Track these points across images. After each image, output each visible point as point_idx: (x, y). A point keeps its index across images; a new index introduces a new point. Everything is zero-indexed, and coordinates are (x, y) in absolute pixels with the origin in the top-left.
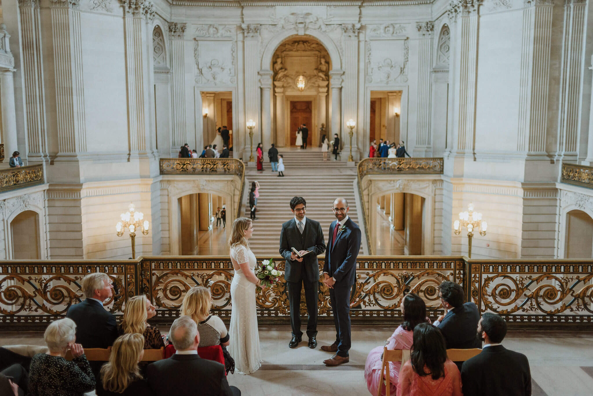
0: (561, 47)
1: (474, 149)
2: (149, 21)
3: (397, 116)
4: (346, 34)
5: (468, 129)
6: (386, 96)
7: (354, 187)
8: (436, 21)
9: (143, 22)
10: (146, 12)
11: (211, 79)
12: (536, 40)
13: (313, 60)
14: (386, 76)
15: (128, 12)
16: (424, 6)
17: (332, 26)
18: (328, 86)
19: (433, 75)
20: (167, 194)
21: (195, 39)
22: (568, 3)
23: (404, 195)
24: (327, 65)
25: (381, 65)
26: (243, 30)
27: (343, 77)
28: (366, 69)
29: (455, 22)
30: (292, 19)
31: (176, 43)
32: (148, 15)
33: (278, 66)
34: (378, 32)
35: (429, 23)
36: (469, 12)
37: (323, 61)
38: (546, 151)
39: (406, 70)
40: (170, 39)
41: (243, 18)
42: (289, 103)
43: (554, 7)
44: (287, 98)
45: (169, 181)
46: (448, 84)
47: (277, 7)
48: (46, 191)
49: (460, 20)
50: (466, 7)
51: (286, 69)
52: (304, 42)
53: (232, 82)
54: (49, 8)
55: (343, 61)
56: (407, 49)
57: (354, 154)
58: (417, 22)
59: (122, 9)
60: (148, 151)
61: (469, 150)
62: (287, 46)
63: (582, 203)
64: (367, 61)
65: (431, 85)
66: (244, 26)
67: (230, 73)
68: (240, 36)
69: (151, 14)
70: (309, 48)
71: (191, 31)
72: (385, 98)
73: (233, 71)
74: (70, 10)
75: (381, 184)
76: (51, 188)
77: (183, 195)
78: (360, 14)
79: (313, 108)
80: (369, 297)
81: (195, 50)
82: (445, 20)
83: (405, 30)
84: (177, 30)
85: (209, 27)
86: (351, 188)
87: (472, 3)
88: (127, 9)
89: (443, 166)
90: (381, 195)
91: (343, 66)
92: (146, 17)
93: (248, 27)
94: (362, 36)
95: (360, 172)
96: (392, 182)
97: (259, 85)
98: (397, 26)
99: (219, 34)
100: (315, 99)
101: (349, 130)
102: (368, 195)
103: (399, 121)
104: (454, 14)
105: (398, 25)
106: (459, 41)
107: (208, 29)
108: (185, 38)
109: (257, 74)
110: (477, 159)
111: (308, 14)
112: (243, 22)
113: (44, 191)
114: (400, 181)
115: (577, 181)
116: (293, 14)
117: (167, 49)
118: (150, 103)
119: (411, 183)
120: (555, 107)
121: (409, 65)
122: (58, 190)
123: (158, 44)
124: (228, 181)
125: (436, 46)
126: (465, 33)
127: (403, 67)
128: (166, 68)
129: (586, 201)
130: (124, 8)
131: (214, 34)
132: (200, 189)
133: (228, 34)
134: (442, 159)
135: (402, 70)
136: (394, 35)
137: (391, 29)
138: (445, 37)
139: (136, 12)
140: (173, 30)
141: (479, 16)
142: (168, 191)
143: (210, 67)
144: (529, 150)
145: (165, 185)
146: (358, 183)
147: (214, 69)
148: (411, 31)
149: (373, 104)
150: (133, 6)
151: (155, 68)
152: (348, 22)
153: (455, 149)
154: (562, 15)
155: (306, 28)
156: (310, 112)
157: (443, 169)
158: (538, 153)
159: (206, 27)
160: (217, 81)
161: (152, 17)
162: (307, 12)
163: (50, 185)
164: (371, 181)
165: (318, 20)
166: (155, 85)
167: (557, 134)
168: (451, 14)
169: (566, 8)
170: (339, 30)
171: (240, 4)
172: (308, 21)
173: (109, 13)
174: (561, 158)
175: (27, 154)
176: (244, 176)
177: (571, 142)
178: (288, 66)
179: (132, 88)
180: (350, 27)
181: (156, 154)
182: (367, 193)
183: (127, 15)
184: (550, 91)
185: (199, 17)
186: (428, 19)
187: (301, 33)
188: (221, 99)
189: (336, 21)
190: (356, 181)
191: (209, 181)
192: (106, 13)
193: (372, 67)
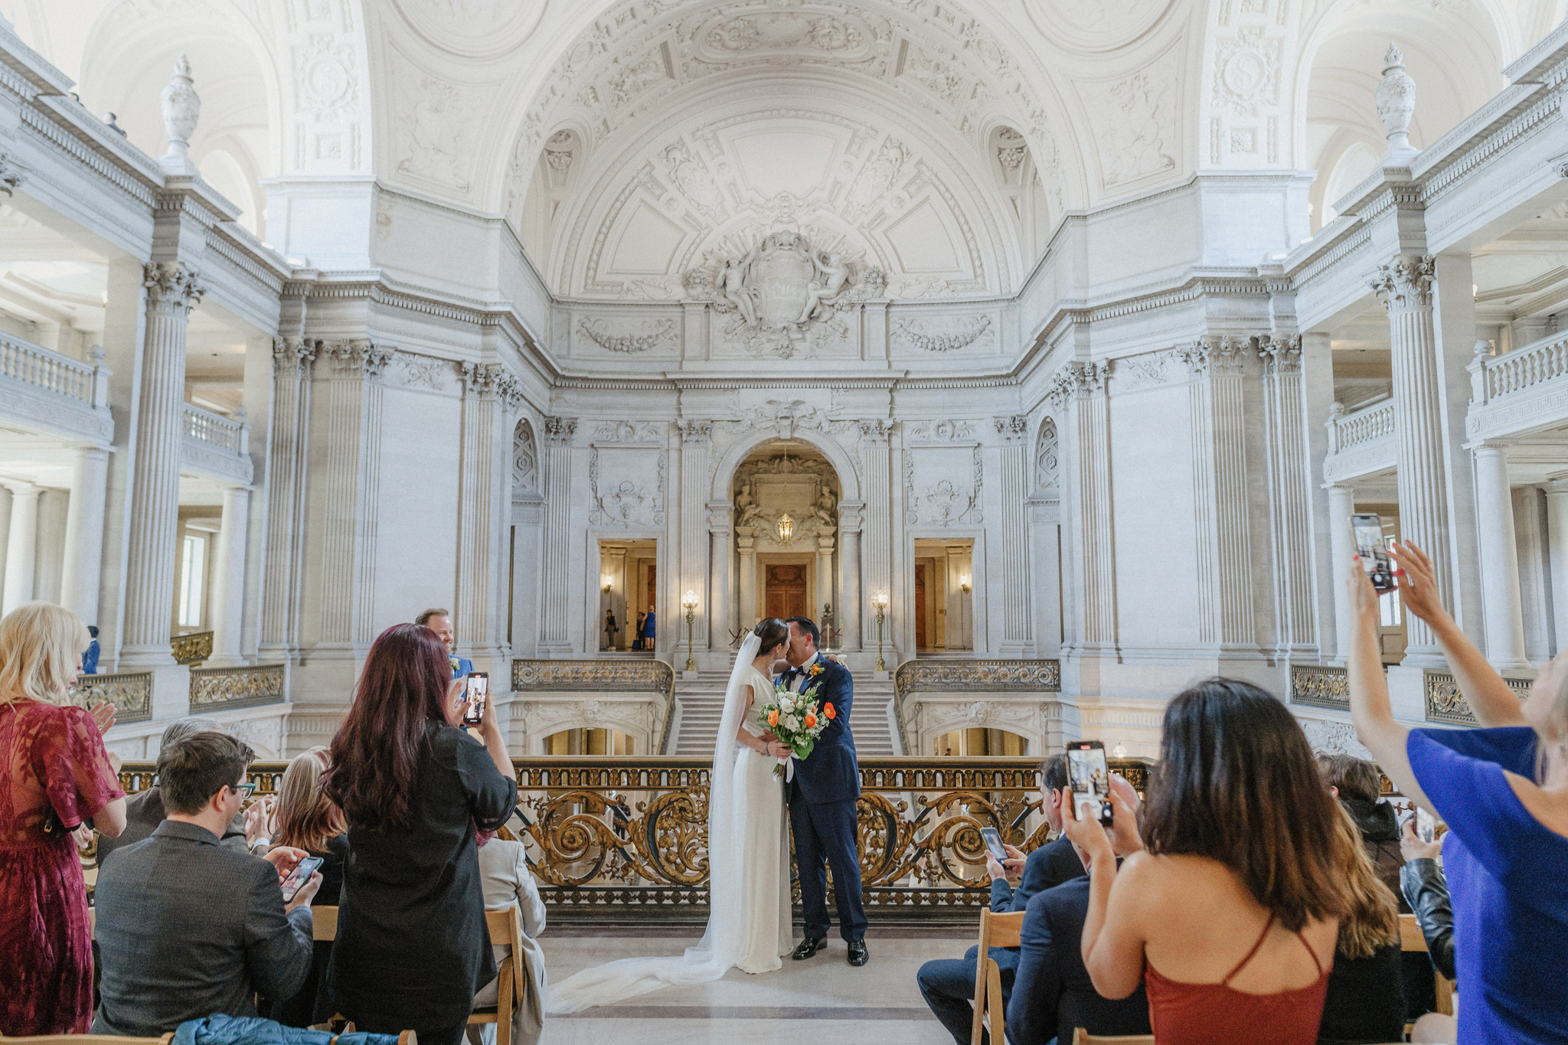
0: (1265, 449)
1: (1116, 641)
2: (509, 408)
3: (966, 590)
4: (868, 437)
5: (1102, 603)
6: (945, 554)
7: (888, 715)
8: (1030, 415)
9: (497, 410)
10: (505, 392)
11: (620, 517)
12: (1218, 437)
13: (809, 489)
14: (943, 511)
15: (472, 390)
16: (1006, 388)
17: (842, 423)
18: (835, 535)
19: (1030, 509)
20: (522, 729)
21: (592, 446)
22: (1268, 372)
23: (986, 730)
24: (833, 498)
25: (932, 492)
26: (680, 429)
27: (863, 513)
28: (905, 499)
29: (1066, 410)
30: (769, 410)
31: (558, 451)
32: (508, 398)
33: (744, 499)
34: (926, 434)
35: (1017, 419)
36: (1089, 391)
37: (826, 490)
38: (1258, 643)
39: (978, 501)
40: (546, 446)
41: (680, 410)
42: (764, 568)
43: (1244, 379)
44: (760, 557)
45: (527, 703)
46: (1059, 526)
47: (743, 391)
48: (285, 718)
49: (1073, 407)
50: (1084, 382)
51: (758, 506)
52: (792, 457)
53: (657, 523)
54: (328, 380)
55: (863, 486)
56: (979, 463)
57: (885, 656)
58: (995, 417)
59: (460, 384)
60: (491, 642)
61: (1107, 643)
62: (760, 465)
63: (1341, 740)
64: (907, 484)
65: (1027, 529)
66: (682, 423)
67: (655, 506)
68: (675, 441)
69: (513, 396)
70: (801, 468)
71: (585, 432)
72: (941, 560)
73: (659, 502)
74: (365, 384)
75: (940, 711)
76: (296, 711)
77: (553, 731)
78: (892, 402)
79: (808, 577)
80: (928, 858)
81: (592, 465)
82: (1046, 410)
83: (974, 431)
84: (561, 430)
85: (619, 425)
86: (880, 719)
87: (1095, 375)
88: (469, 384)
89: (1058, 675)
90: (941, 732)
91: (863, 492)
92: (504, 401)
93: (690, 425)
94: (896, 441)
95: (899, 686)
96: (963, 707)
97: (708, 527)
98: (959, 424)
99: (636, 438)
100: (812, 561)
101: (875, 612)
102: (917, 732)
103: (971, 601)
104: (1062, 396)
105: (962, 422)
106: (1075, 443)
107: (617, 429)
108: (574, 444)
109: (703, 507)
110: (1124, 661)
111: (797, 403)
112: (681, 416)
113: (283, 716)
114: (978, 705)
115: (1323, 698)
116: (770, 402)
117: (540, 463)
118: (500, 554)
119: (1000, 708)
120: (1265, 559)
121: (984, 493)
122: (311, 715)
123: (525, 453)
124: (642, 703)
125: (1031, 459)
126: (1085, 429)
127: (973, 495)
128: (537, 496)
129: (1348, 738)
130: (464, 382)
131: (627, 437)
132: (586, 720)
133: (653, 437)
134: (1056, 662)
135: (972, 502)
136: (955, 438)
137: (949, 428)
138: (1048, 442)
139: (486, 389)
140: (554, 430)
141: (1109, 398)
142: (525, 724)
143: (618, 496)
144: (1224, 640)
145: (520, 712)
146: (896, 708)
147: (625, 499)
148: (985, 431)
149: (920, 571)
150: (481, 380)
151: (513, 496)
152: (871, 417)
153: (1081, 641)
154: (1261, 392)
155: (794, 427)
156: (804, 584)
157: (1059, 680)
158: (1240, 645)
159: (614, 425)
160: (629, 521)
161: (514, 401)
162: (796, 398)
163: (295, 706)
164: (920, 704)
165: (815, 412)
166: (513, 528)
167: (1273, 610)
168: (1056, 398)
169: (1265, 381)
170: (854, 430)
171: (676, 386)
172: (797, 414)
173: (436, 391)
174: (1287, 656)
175: (257, 645)
176: (674, 694)
177: (1303, 624)
178: (763, 500)
179: (468, 525)
180: (874, 424)
181: (506, 651)
182: (914, 729)
183: (469, 395)
184: (1252, 527)
185: (602, 408)
186: (1016, 410)
187: (786, 434)
188: (639, 560)
189: (850, 414)
190: (891, 704)
191: (605, 703)
192: (430, 390)
193: (916, 495)
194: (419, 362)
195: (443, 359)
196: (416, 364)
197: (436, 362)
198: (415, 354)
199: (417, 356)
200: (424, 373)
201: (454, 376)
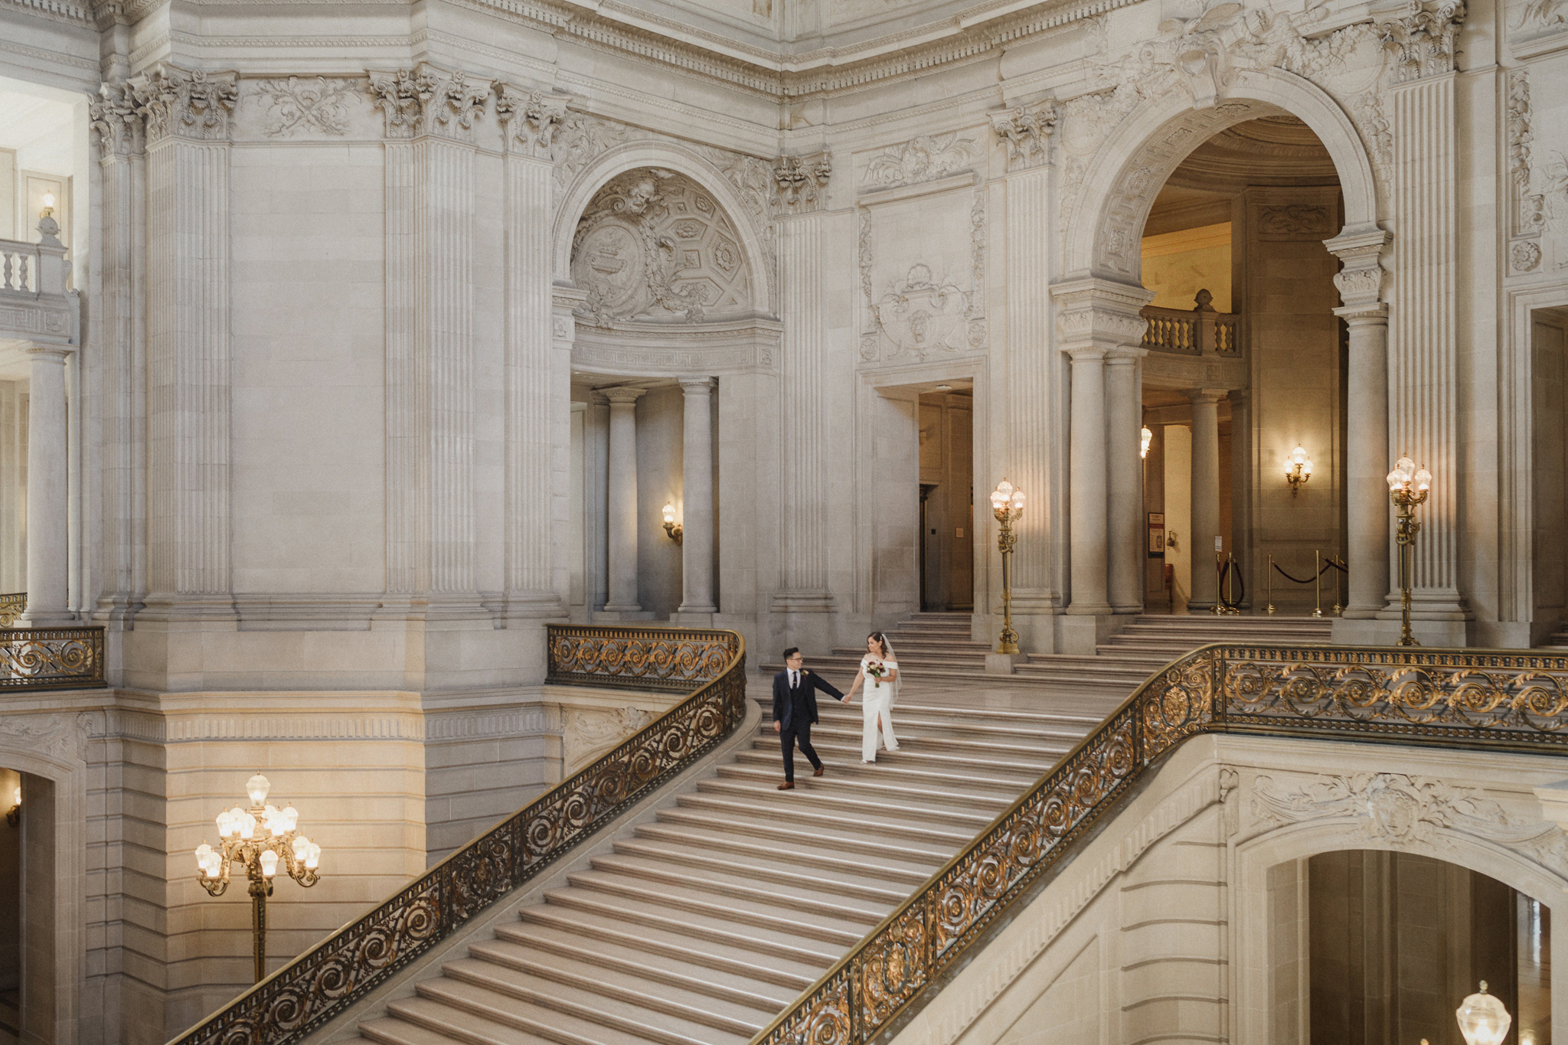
4: (1399, 56)
11: (908, 340)
15: (397, 125)
17: (1336, 36)
20: (559, 754)
21: (861, 203)
26: (1003, 134)
27: (1390, 260)
30: (1168, 47)
40: (777, 216)
41: (1000, 92)
45: (562, 708)
47: (1113, 15)
53: (974, 345)
55: (1389, 189)
59: (377, 119)
64: (1510, 165)
66: (1005, 119)
67: (970, 309)
68: (997, 163)
71: (847, 179)
73: (976, 301)
81: (863, 242)
84: (803, 183)
85: (905, 151)
88: (391, 115)
91: (1391, 204)
93: (1015, 121)
97: (1059, 341)
99: (933, 172)
102: (1224, 844)
107: (901, 161)
108: (830, 204)
109: (1046, 298)
117: (752, 251)
123: (722, 236)
130: (383, 113)
131: (916, 174)
133: (963, 161)
140: (788, 185)
142: (562, 744)
143: (904, 298)
145: (556, 722)
147: (916, 302)
155: (1222, 75)
159: (895, 153)
160: (926, 345)
165: (1265, 24)
171: (990, 41)
172: (1225, 40)
173: (333, 138)
180: (1414, 18)
183: (393, 135)
185: (871, 123)
187: (1205, 97)
192: (323, 137)
193: (1535, 189)
194: (298, 90)
195: (344, 78)
196: (292, 94)
197: (331, 85)
198: (288, 77)
199: (293, 80)
200: (308, 108)
201: (367, 104)
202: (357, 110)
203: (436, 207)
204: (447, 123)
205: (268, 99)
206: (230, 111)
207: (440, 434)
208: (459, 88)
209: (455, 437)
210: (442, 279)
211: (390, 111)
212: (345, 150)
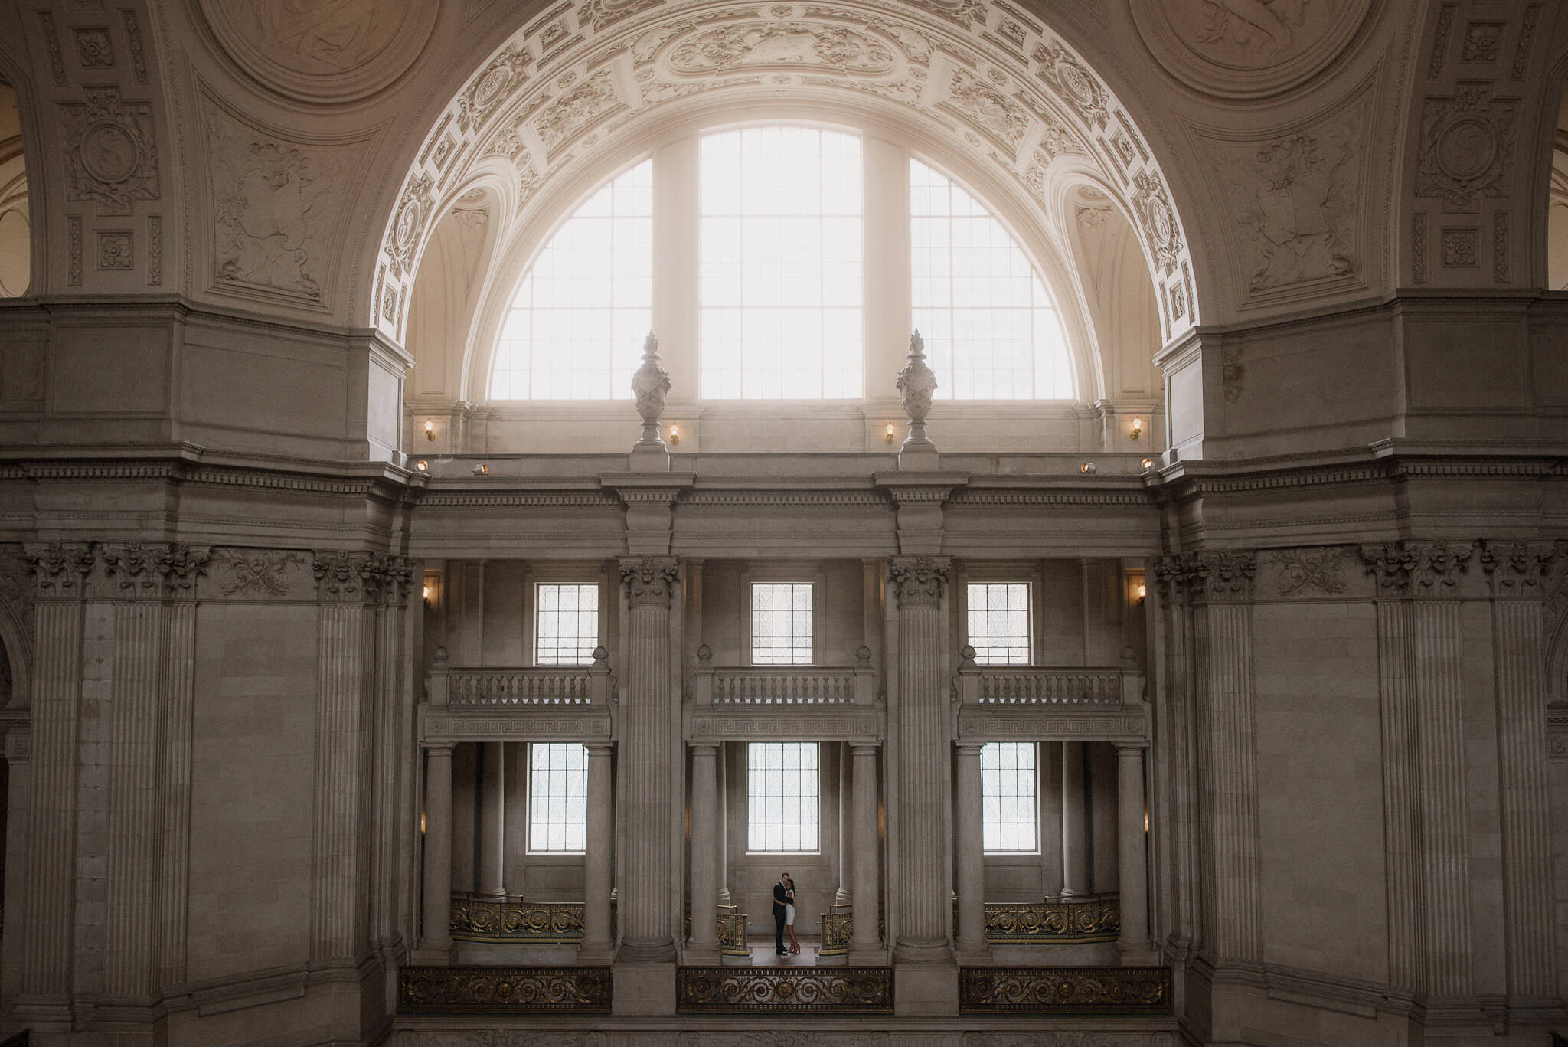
173: (1334, 596)
183: (1382, 594)
194: (1303, 558)
195: (1342, 547)
196: (1299, 560)
197: (1330, 552)
198: (1295, 548)
199: (1298, 550)
200: (1313, 572)
201: (1361, 569)
202: (1352, 573)
203: (1424, 659)
204: (1432, 584)
205: (1280, 566)
206: (1251, 579)
207: (1434, 856)
208: (1441, 553)
209: (1450, 859)
210: (1432, 719)
211: (1381, 573)
212: (1345, 606)
